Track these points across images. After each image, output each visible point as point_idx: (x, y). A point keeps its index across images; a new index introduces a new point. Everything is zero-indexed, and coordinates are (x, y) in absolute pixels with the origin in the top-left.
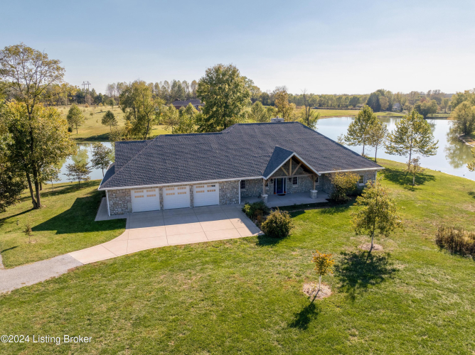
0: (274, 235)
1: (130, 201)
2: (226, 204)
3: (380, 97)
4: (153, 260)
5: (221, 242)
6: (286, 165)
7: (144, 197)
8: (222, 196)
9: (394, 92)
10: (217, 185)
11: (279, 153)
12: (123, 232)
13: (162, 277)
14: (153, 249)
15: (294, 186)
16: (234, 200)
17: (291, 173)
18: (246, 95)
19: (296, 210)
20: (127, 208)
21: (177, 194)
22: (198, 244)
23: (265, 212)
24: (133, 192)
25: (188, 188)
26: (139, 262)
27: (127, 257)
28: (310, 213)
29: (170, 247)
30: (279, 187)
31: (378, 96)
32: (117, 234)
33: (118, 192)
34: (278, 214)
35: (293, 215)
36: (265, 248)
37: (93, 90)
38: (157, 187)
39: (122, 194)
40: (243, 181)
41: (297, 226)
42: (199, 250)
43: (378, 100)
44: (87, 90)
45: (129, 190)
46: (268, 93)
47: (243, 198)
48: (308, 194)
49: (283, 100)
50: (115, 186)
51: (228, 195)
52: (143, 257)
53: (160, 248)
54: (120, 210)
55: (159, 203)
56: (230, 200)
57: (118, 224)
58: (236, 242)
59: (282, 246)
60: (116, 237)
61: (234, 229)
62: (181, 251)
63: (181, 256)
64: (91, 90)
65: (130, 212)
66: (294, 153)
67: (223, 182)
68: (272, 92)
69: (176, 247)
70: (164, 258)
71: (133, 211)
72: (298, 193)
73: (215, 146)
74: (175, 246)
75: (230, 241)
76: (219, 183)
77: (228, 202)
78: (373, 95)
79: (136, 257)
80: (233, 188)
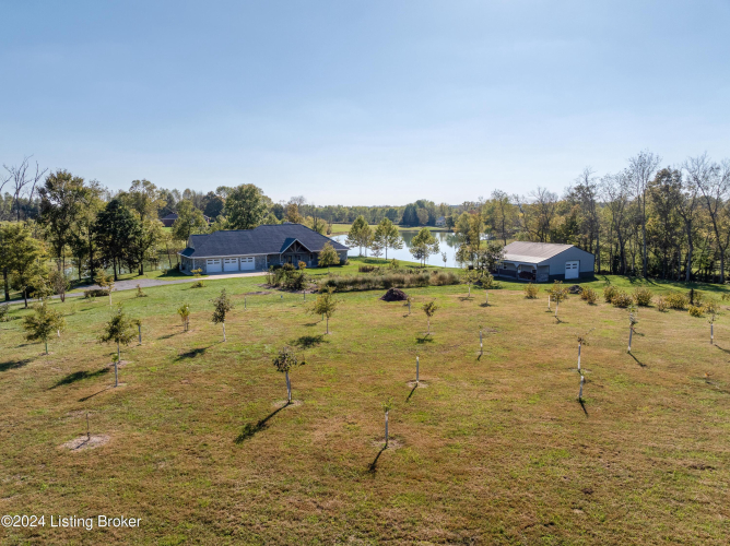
1: (206, 266)
3: (418, 209)
6: (292, 246)
7: (212, 263)
8: (256, 264)
9: (437, 203)
11: (288, 241)
16: (264, 263)
17: (296, 251)
18: (265, 207)
21: (231, 263)
24: (207, 262)
25: (237, 259)
31: (416, 208)
38: (220, 258)
39: (201, 262)
40: (268, 255)
43: (415, 213)
45: (205, 259)
46: (282, 204)
47: (269, 262)
49: (294, 211)
51: (261, 263)
55: (221, 268)
56: (262, 267)
66: (296, 239)
67: (257, 256)
68: (286, 203)
73: (251, 237)
76: (254, 256)
77: (260, 268)
78: (409, 207)
80: (263, 259)
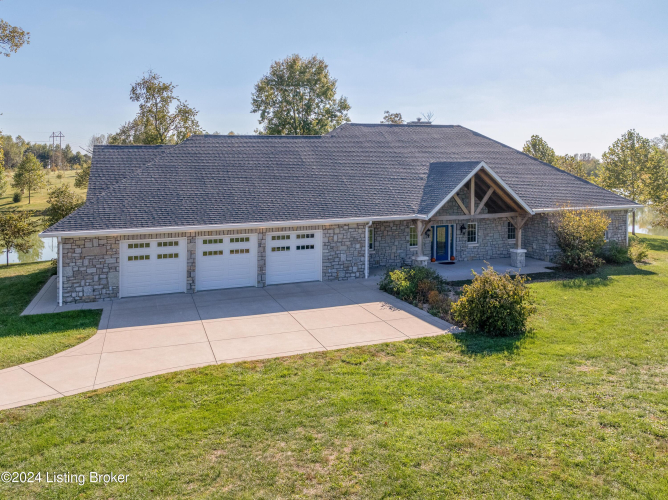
1: (116, 269)
2: (337, 278)
4: (177, 404)
5: (361, 350)
7: (149, 259)
10: (319, 234)
11: (444, 171)
12: (89, 337)
13: (212, 458)
14: (176, 374)
15: (471, 245)
16: (355, 269)
17: (475, 210)
20: (106, 286)
21: (226, 255)
22: (302, 357)
24: (123, 246)
25: (254, 238)
26: (129, 412)
27: (94, 397)
29: (223, 366)
30: (440, 248)
32: (72, 341)
33: (88, 244)
37: (68, 147)
38: (183, 234)
39: (97, 251)
40: (374, 225)
42: (311, 371)
44: (58, 147)
45: (117, 239)
47: (374, 266)
50: (81, 227)
51: (343, 257)
52: (144, 394)
53: (194, 371)
54: (88, 290)
55: (185, 274)
56: (347, 270)
57: (79, 319)
58: (403, 350)
60: (70, 346)
61: (381, 323)
62: (257, 376)
63: (260, 389)
64: (63, 146)
65: (114, 294)
66: (482, 164)
67: (331, 227)
69: (243, 367)
70: (212, 397)
71: (120, 295)
74: (238, 365)
75: (384, 348)
76: (324, 228)
77: (342, 274)
79: (122, 397)
80: (354, 240)
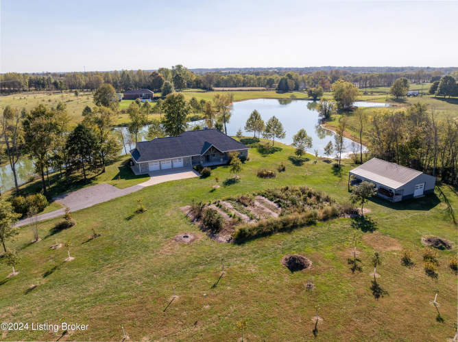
0: (205, 175)
1: (148, 167)
2: (186, 166)
3: (288, 80)
4: (167, 185)
5: (187, 179)
6: (210, 149)
7: (153, 165)
8: (184, 164)
10: (182, 159)
11: (207, 144)
12: (150, 178)
13: (172, 188)
15: (214, 157)
17: (212, 153)
19: (213, 167)
20: (147, 170)
21: (166, 164)
23: (202, 168)
24: (149, 164)
25: (170, 161)
26: (163, 185)
27: (158, 184)
28: (219, 168)
30: (207, 158)
31: (286, 80)
33: (144, 164)
34: (206, 168)
35: (212, 169)
36: (202, 180)
38: (158, 161)
40: (192, 157)
41: (214, 173)
42: (181, 181)
43: (286, 83)
45: (148, 162)
47: (193, 164)
48: (219, 160)
51: (187, 162)
54: (144, 171)
55: (159, 167)
56: (188, 164)
57: (146, 175)
58: (192, 179)
59: (208, 178)
61: (191, 175)
63: (175, 183)
66: (212, 145)
67: (184, 157)
70: (170, 184)
71: (149, 171)
72: (215, 161)
73: (179, 142)
75: (190, 178)
79: (161, 184)
80: (189, 159)
